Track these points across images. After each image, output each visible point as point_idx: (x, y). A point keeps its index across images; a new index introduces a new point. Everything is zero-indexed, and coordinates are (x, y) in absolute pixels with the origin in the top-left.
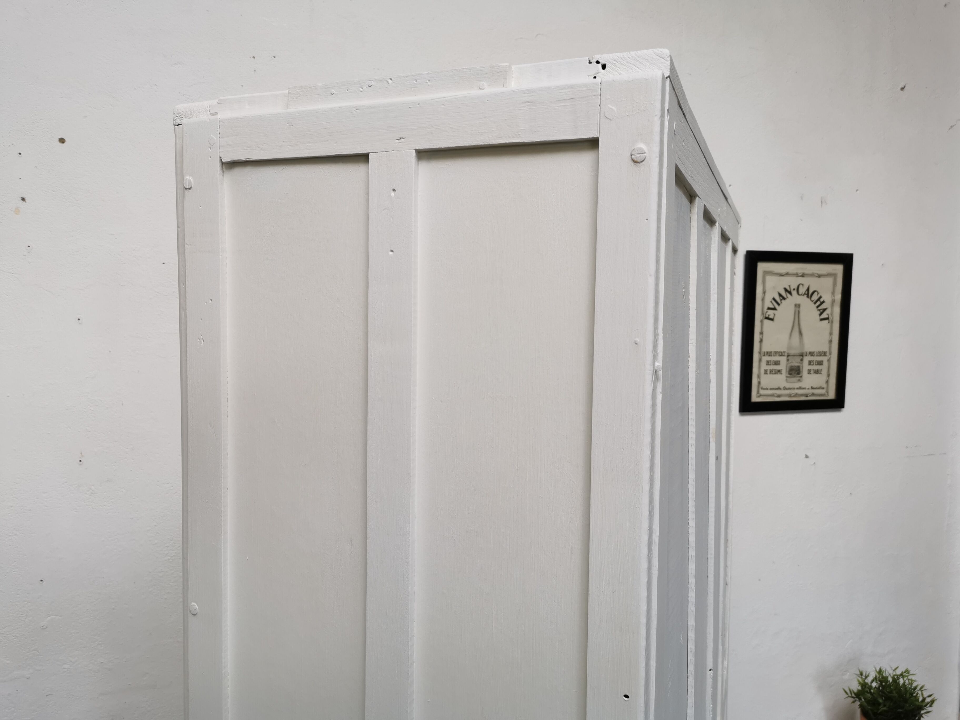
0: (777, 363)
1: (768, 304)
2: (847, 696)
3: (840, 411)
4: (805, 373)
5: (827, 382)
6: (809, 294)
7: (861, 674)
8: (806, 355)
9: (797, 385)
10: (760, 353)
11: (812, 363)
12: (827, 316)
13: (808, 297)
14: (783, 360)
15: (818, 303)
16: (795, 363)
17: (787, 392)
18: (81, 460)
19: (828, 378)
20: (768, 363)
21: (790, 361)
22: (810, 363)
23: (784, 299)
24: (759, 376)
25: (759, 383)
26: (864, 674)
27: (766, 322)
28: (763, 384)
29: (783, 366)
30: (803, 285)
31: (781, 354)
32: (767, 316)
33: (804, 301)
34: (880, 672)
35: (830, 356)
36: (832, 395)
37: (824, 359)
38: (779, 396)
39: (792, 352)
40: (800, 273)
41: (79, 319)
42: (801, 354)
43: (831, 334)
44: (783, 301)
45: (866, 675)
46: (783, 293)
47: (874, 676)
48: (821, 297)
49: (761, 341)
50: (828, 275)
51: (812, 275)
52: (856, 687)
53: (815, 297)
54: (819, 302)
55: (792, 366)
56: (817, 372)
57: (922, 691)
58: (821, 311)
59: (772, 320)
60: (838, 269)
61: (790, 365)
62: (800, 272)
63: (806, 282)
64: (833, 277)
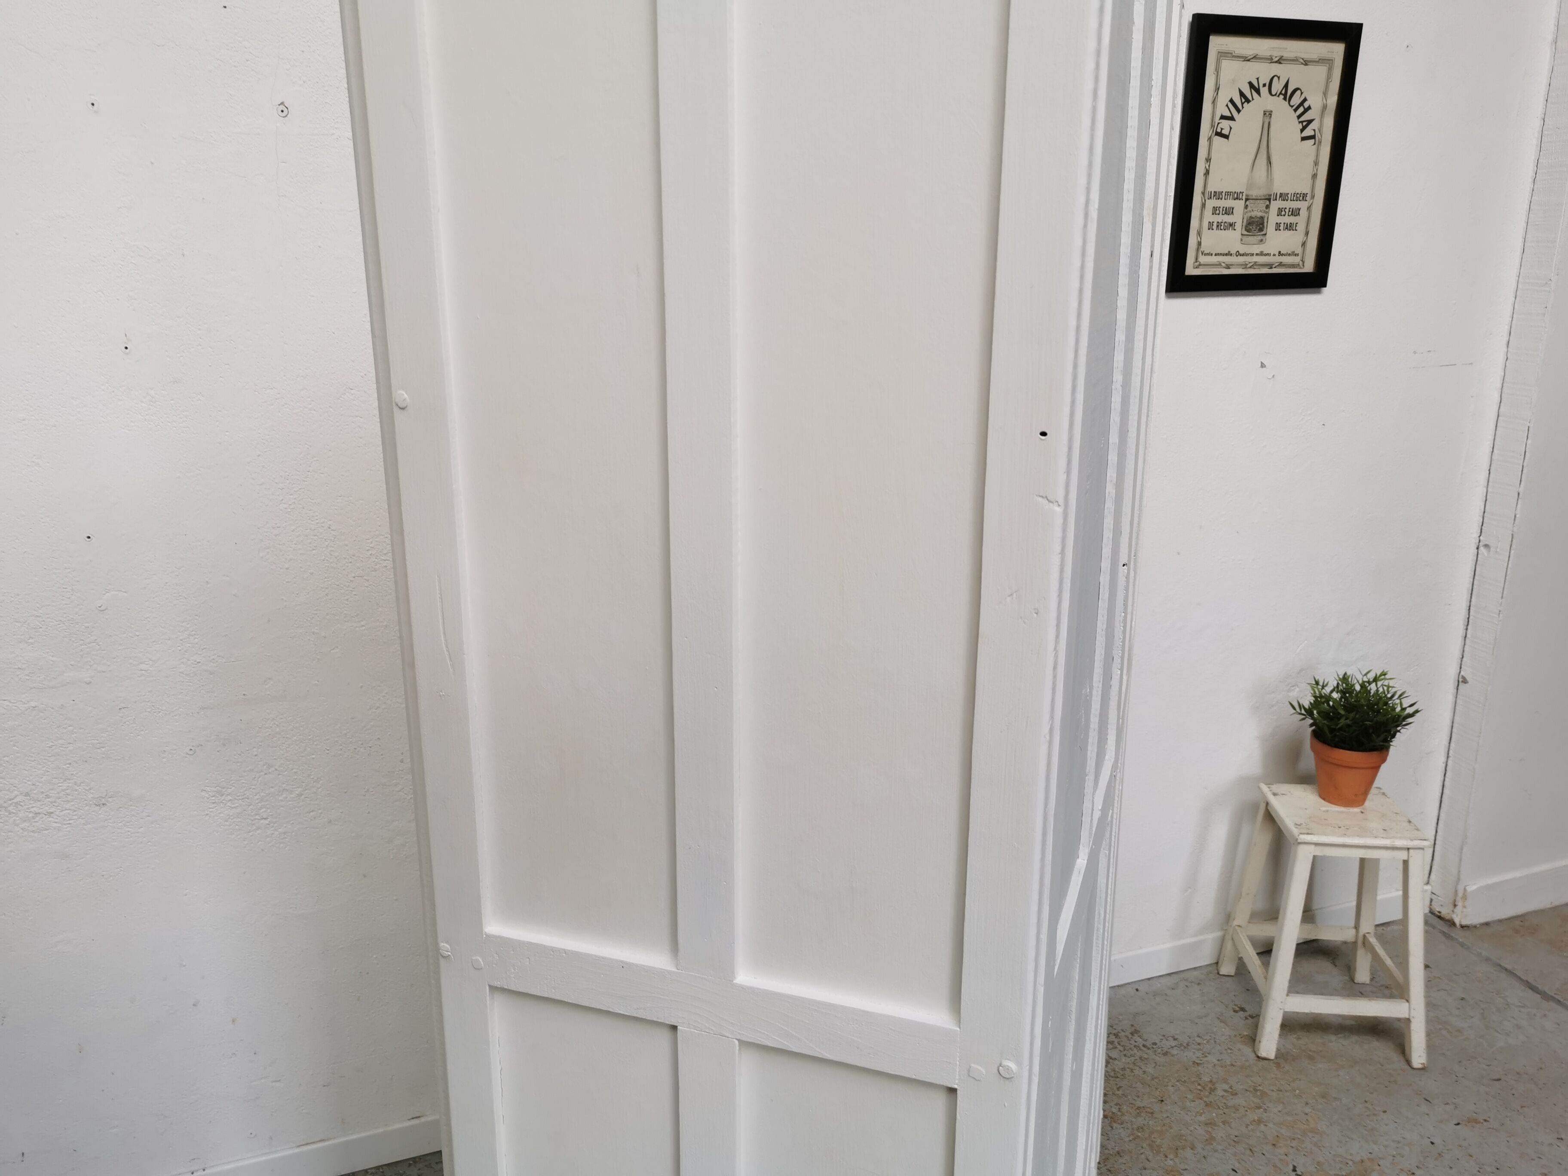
0: (1229, 211)
1: (1222, 110)
2: (1295, 711)
3: (1319, 293)
4: (1270, 228)
5: (1304, 244)
6: (1287, 94)
7: (1317, 683)
8: (1276, 199)
9: (1256, 249)
10: (1203, 193)
11: (1283, 213)
12: (1312, 133)
13: (1285, 99)
14: (1239, 205)
15: (1301, 110)
16: (1257, 212)
17: (1241, 259)
18: (127, 346)
19: (1305, 238)
20: (1215, 211)
21: (1249, 209)
22: (1280, 212)
23: (1248, 101)
24: (1199, 234)
25: (1199, 244)
26: (1321, 683)
27: (1217, 139)
28: (1205, 247)
29: (1238, 218)
30: (1279, 78)
31: (1237, 196)
32: (1219, 130)
33: (1278, 105)
34: (1345, 678)
35: (1312, 201)
36: (1309, 266)
37: (1302, 205)
38: (1228, 267)
39: (1254, 193)
40: (1276, 57)
41: (93, 104)
42: (1267, 197)
43: (1316, 163)
44: (1245, 105)
45: (1324, 683)
46: (1247, 91)
47: (1335, 685)
48: (1305, 100)
49: (1207, 173)
50: (1321, 61)
51: (1295, 60)
52: (1307, 700)
53: (1296, 100)
54: (1303, 108)
55: (1251, 217)
56: (1290, 227)
57: (1400, 699)
58: (1304, 124)
59: (1226, 137)
60: (1336, 50)
61: (1249, 214)
62: (1276, 54)
63: (1285, 71)
64: (1328, 65)
